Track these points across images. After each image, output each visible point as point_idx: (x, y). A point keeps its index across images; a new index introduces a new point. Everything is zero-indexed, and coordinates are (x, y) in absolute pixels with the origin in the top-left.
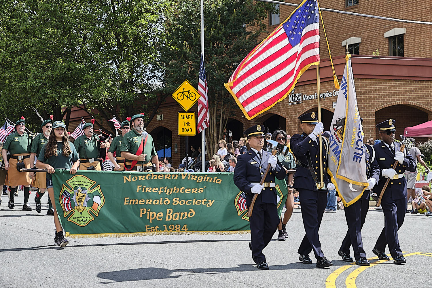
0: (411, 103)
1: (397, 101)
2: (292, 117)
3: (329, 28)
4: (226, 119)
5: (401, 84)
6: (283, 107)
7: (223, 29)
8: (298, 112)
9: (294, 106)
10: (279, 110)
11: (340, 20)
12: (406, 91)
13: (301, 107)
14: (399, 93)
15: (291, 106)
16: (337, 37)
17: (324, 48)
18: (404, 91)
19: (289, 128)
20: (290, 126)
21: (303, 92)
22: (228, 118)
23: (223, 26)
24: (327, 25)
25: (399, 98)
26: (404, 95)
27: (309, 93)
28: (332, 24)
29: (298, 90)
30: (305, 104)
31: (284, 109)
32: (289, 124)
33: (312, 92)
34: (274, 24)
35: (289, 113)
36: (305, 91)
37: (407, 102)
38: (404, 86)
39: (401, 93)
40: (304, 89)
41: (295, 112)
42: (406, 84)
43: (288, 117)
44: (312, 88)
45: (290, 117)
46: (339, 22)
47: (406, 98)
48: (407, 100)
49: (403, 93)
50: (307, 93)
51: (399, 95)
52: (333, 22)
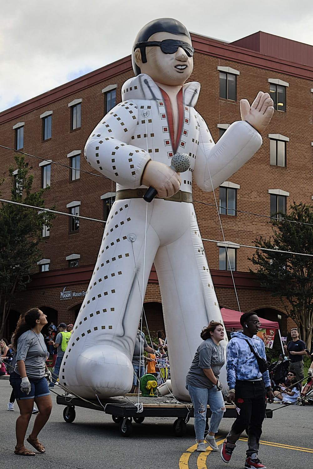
0: (159, 301)
1: (149, 300)
2: (63, 310)
3: (90, 241)
4: (8, 310)
5: (152, 286)
6: (55, 302)
7: (9, 237)
8: (68, 306)
9: (65, 300)
10: (52, 304)
11: (99, 235)
12: (156, 292)
13: (70, 302)
14: (150, 293)
15: (62, 301)
16: (96, 248)
17: (85, 257)
18: (154, 291)
19: (60, 319)
20: (61, 317)
21: (72, 290)
22: (10, 309)
23: (9, 235)
24: (89, 238)
25: (150, 297)
26: (154, 295)
27: (77, 291)
28: (92, 237)
29: (69, 288)
30: (74, 300)
31: (56, 304)
32: (60, 315)
33: (80, 291)
34: (45, 236)
35: (61, 306)
36: (74, 289)
37: (156, 300)
38: (154, 288)
39: (152, 293)
40: (74, 288)
41: (65, 306)
42: (155, 286)
43: (59, 310)
44: (81, 287)
45: (61, 310)
46: (98, 236)
47: (156, 297)
48: (157, 299)
49: (154, 293)
50: (76, 291)
51: (150, 295)
52: (93, 236)
